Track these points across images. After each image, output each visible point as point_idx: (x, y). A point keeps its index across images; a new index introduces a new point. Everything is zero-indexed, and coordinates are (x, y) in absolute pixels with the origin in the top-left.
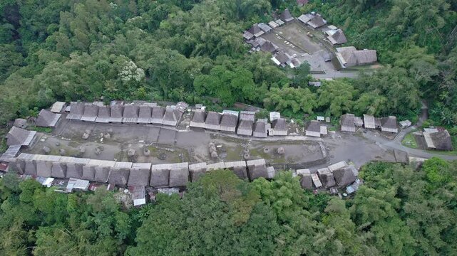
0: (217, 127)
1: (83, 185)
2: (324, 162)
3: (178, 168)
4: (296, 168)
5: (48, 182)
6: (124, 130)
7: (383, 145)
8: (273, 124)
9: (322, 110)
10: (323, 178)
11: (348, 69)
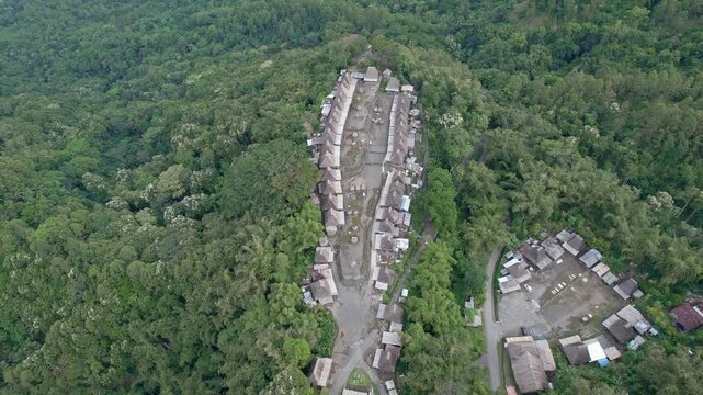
5: (331, 96)
7: (359, 347)
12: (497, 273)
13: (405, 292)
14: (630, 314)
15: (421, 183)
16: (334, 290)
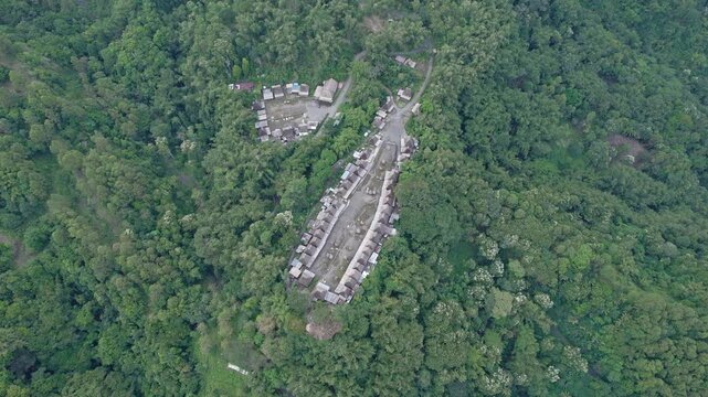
0: (355, 185)
1: (375, 256)
2: (397, 148)
3: (382, 207)
4: (395, 160)
5: (365, 274)
6: (334, 235)
7: (397, 117)
8: (364, 157)
9: (360, 131)
10: (407, 152)
11: (335, 99)
12: (315, 132)
13: (366, 134)
14: (268, 95)
15: (328, 191)
16: (403, 140)
